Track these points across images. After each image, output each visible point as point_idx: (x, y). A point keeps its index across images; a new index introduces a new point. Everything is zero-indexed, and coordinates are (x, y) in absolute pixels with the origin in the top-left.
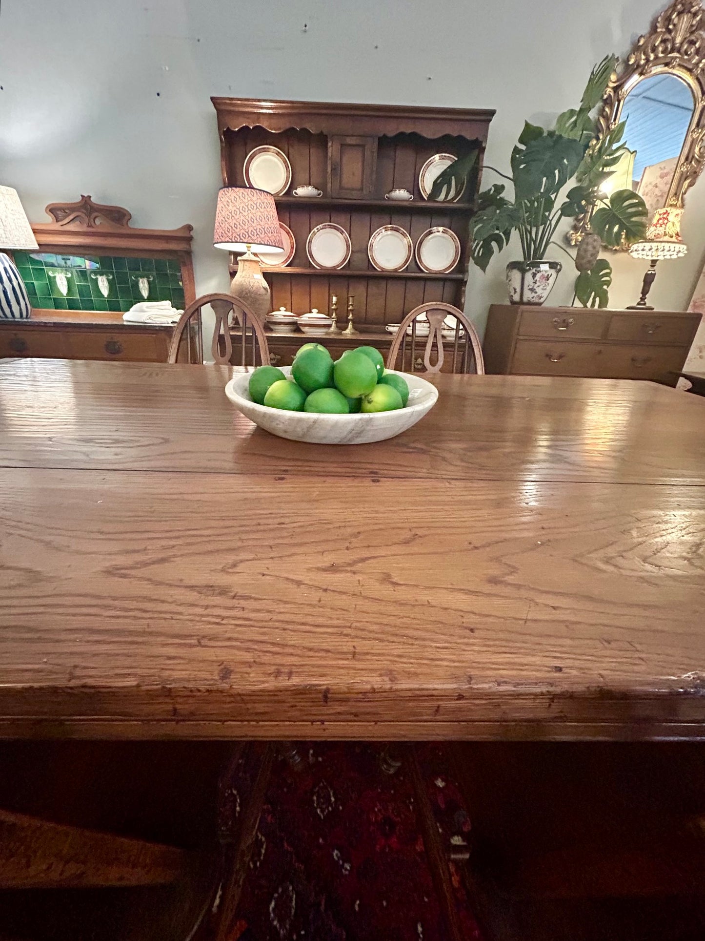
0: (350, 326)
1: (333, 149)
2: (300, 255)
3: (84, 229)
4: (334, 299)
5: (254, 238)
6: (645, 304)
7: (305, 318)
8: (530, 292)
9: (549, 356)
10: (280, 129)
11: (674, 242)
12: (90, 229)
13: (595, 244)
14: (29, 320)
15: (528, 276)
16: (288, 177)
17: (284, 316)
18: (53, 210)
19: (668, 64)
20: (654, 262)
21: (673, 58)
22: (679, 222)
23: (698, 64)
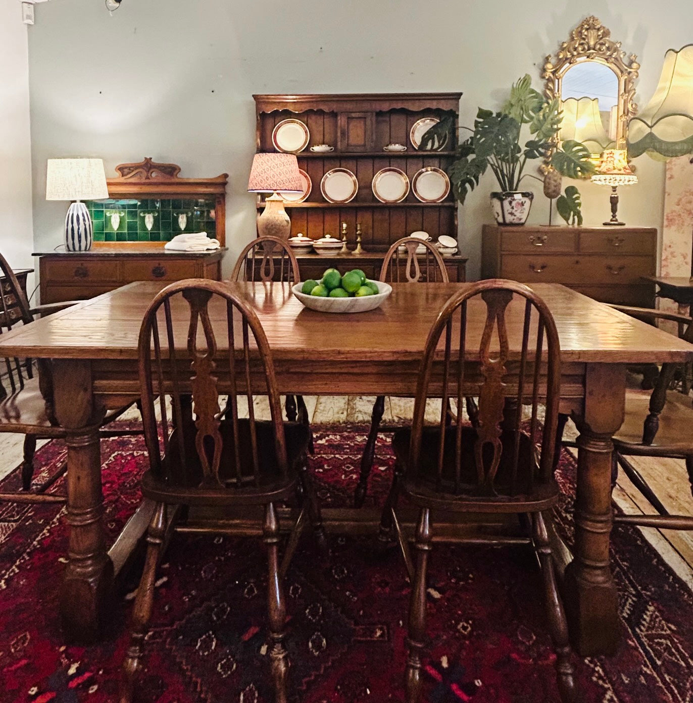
0: (359, 246)
1: (342, 121)
2: (316, 193)
3: (143, 180)
4: (345, 226)
5: (281, 186)
6: (616, 220)
7: (320, 243)
8: (510, 215)
9: (532, 267)
10: (301, 110)
11: (623, 174)
12: (147, 181)
13: (556, 178)
14: (88, 252)
15: (506, 203)
16: (306, 139)
17: (302, 241)
18: (121, 169)
19: (588, 57)
20: (614, 189)
21: (590, 53)
22: (624, 159)
23: (610, 56)
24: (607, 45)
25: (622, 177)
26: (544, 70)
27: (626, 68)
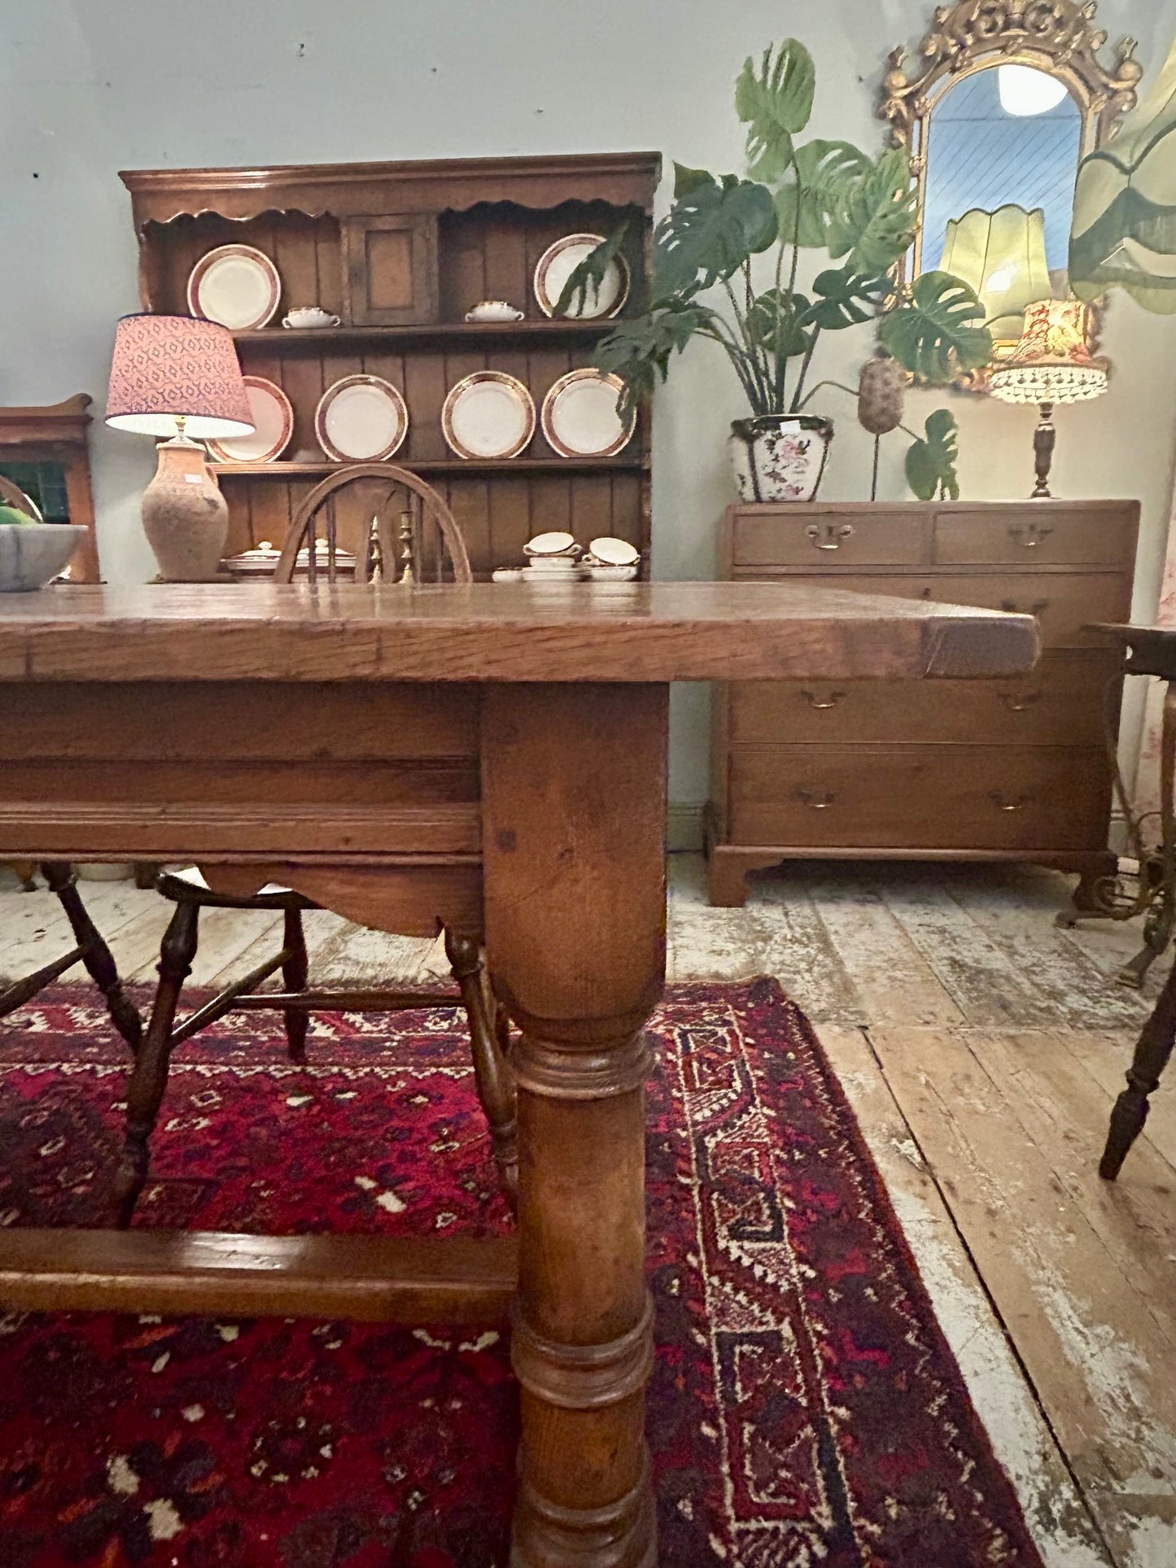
0: (407, 569)
1: (350, 239)
2: (303, 437)
6: (1047, 495)
8: (770, 480)
10: (248, 214)
11: (1067, 365)
15: (760, 446)
16: (273, 295)
17: (268, 558)
19: (1003, 49)
20: (1046, 408)
21: (1011, 37)
22: (1075, 326)
23: (1065, 45)
24: (1057, 14)
25: (1065, 373)
26: (884, 93)
27: (1104, 79)
